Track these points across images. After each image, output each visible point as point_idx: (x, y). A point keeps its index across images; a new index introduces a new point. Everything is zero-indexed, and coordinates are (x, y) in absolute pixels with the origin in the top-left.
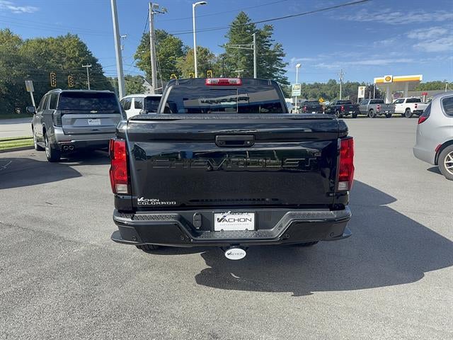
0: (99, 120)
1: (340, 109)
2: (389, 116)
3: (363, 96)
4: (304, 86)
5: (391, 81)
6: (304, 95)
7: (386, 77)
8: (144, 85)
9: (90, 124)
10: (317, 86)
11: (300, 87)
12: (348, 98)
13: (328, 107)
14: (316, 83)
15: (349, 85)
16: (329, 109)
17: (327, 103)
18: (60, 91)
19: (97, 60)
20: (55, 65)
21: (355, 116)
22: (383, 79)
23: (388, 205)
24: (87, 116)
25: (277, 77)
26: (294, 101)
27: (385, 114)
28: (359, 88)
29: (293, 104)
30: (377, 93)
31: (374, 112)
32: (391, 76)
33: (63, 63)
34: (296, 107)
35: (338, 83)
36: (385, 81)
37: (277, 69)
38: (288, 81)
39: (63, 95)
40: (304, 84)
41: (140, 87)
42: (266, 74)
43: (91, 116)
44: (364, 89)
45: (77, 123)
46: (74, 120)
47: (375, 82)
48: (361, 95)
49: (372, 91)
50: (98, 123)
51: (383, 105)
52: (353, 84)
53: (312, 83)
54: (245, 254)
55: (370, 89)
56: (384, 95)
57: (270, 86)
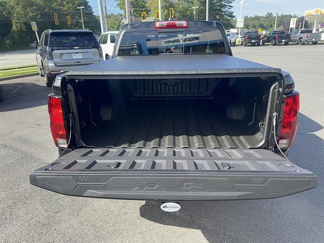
0: (81, 54)
1: (275, 38)
2: (315, 43)
3: (294, 26)
4: (246, 19)
5: (319, 13)
6: (246, 26)
7: (315, 9)
8: (122, 22)
9: (74, 57)
10: (257, 18)
11: (243, 20)
12: (281, 28)
13: (265, 36)
14: (256, 16)
15: (283, 17)
16: (266, 38)
17: (264, 32)
18: (51, 31)
19: (88, 3)
20: (57, 7)
21: (286, 44)
22: (313, 12)
23: (315, 133)
24: (72, 51)
25: (225, 12)
26: (238, 31)
27: (313, 42)
28: (292, 19)
29: (237, 34)
30: (306, 23)
31: (303, 40)
32: (320, 9)
33: (64, 6)
34: (239, 36)
35: (274, 15)
36: (314, 14)
37: (226, 5)
38: (234, 15)
39: (52, 34)
40: (247, 17)
41: (119, 23)
42: (217, 10)
43: (74, 51)
44: (295, 21)
45: (64, 57)
46: (62, 54)
47: (305, 15)
48: (293, 25)
49: (302, 22)
50: (80, 56)
51: (311, 34)
52: (287, 16)
53: (253, 16)
54: (180, 207)
55: (301, 20)
56: (312, 24)
57: (215, 28)
